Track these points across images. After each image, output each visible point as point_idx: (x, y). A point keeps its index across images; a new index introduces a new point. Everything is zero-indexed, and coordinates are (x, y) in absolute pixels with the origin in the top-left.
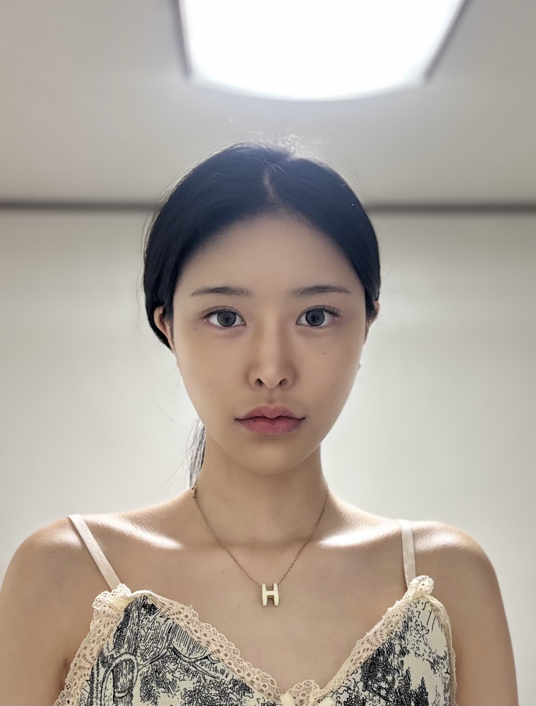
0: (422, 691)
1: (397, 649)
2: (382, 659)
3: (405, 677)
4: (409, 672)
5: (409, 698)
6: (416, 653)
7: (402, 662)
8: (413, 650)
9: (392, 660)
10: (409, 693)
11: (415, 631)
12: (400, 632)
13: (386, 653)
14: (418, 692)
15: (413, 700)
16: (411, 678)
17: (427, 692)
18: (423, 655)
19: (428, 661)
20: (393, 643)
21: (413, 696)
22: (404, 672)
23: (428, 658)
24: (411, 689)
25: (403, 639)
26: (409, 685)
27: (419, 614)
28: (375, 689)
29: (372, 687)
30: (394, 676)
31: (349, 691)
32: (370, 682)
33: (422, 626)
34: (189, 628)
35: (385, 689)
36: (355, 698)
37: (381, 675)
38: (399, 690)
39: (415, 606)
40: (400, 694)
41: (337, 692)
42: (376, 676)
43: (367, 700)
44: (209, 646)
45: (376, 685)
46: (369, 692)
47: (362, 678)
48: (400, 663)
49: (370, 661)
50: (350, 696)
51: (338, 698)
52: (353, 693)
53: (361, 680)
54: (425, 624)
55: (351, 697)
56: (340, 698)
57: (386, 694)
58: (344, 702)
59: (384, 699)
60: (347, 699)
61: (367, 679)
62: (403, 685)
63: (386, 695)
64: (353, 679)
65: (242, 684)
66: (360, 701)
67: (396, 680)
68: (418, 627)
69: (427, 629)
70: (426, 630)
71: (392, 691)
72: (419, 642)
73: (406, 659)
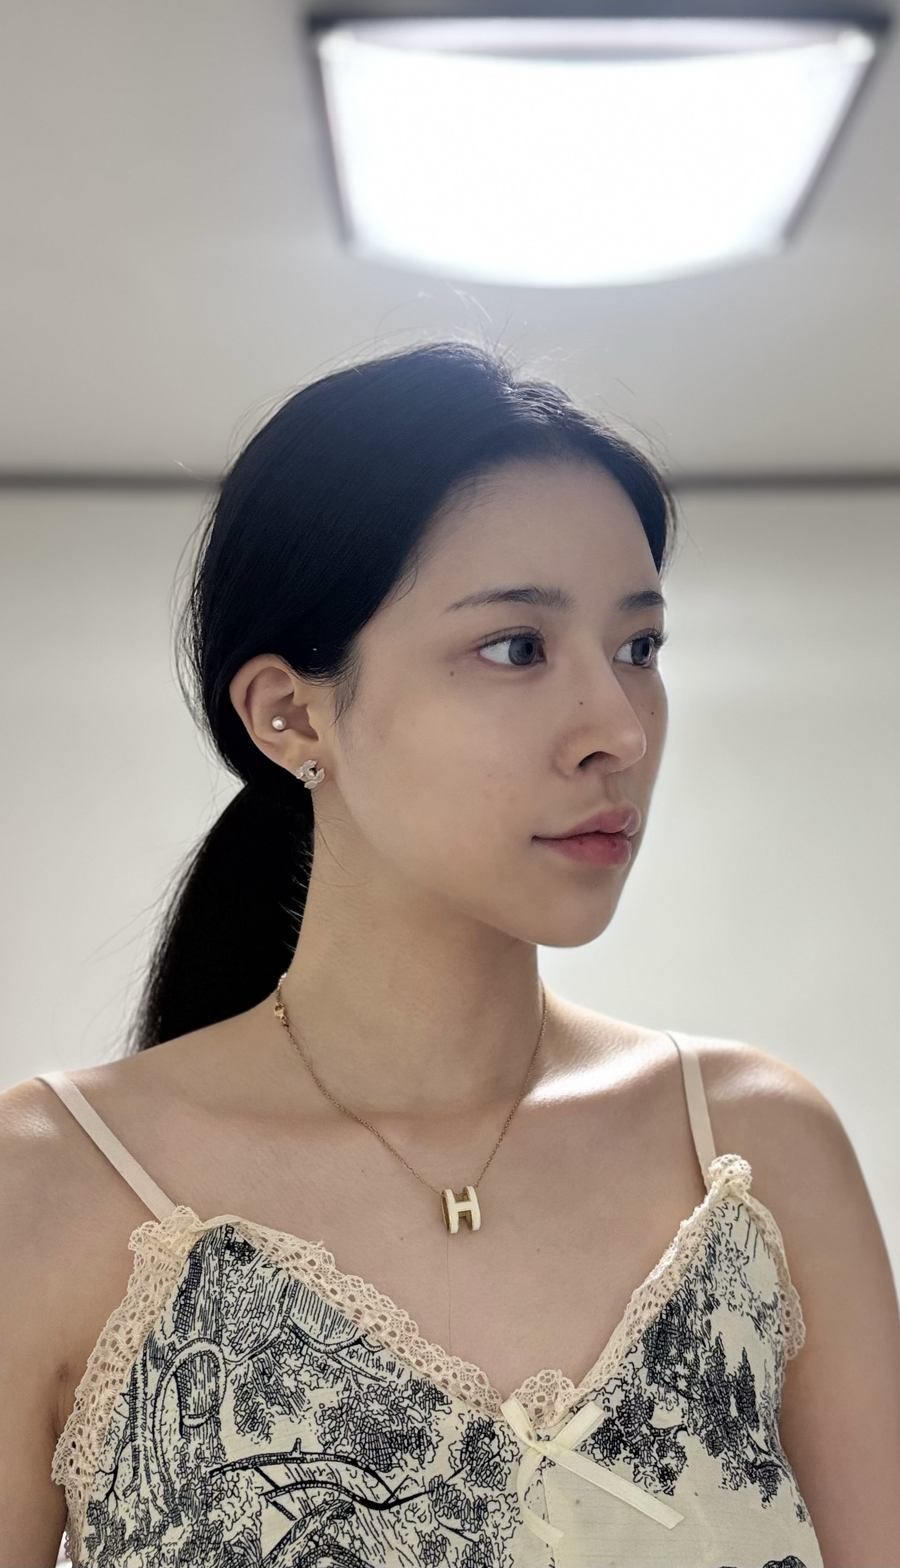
0: (746, 1373)
1: (701, 1299)
2: (676, 1321)
3: (715, 1352)
4: (721, 1340)
5: (726, 1389)
6: (729, 1304)
7: (708, 1323)
8: (725, 1299)
9: (692, 1321)
10: (725, 1381)
11: (726, 1262)
12: (703, 1267)
13: (682, 1309)
14: (739, 1377)
15: (732, 1393)
16: (725, 1353)
17: (752, 1374)
18: (741, 1307)
19: (749, 1317)
20: (693, 1290)
21: (731, 1386)
22: (713, 1343)
23: (748, 1310)
24: (726, 1373)
25: (709, 1279)
26: (724, 1366)
27: (731, 1228)
28: (667, 1380)
29: (663, 1375)
30: (696, 1353)
31: (625, 1387)
32: (658, 1368)
33: (738, 1251)
34: (320, 1286)
35: (684, 1377)
36: (635, 1399)
37: (676, 1351)
38: (708, 1376)
39: (722, 1214)
40: (710, 1385)
41: (603, 1390)
42: (667, 1354)
43: (656, 1401)
44: (359, 1318)
45: (668, 1372)
46: (657, 1385)
47: (645, 1360)
48: (704, 1326)
49: (657, 1327)
50: (626, 1396)
51: (606, 1401)
52: (630, 1390)
53: (643, 1363)
54: (742, 1248)
55: (628, 1397)
56: (609, 1402)
57: (686, 1387)
58: (617, 1407)
59: (684, 1396)
60: (622, 1401)
61: (654, 1362)
62: (712, 1367)
63: (688, 1388)
64: (630, 1363)
65: (430, 1388)
66: (644, 1403)
67: (700, 1358)
68: (731, 1254)
69: (745, 1255)
70: (744, 1258)
71: (696, 1380)
72: (733, 1283)
73: (713, 1317)
